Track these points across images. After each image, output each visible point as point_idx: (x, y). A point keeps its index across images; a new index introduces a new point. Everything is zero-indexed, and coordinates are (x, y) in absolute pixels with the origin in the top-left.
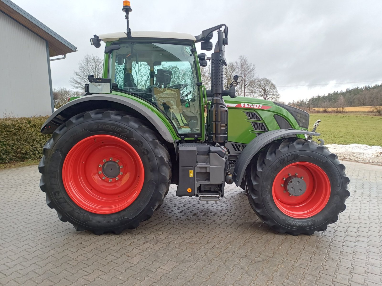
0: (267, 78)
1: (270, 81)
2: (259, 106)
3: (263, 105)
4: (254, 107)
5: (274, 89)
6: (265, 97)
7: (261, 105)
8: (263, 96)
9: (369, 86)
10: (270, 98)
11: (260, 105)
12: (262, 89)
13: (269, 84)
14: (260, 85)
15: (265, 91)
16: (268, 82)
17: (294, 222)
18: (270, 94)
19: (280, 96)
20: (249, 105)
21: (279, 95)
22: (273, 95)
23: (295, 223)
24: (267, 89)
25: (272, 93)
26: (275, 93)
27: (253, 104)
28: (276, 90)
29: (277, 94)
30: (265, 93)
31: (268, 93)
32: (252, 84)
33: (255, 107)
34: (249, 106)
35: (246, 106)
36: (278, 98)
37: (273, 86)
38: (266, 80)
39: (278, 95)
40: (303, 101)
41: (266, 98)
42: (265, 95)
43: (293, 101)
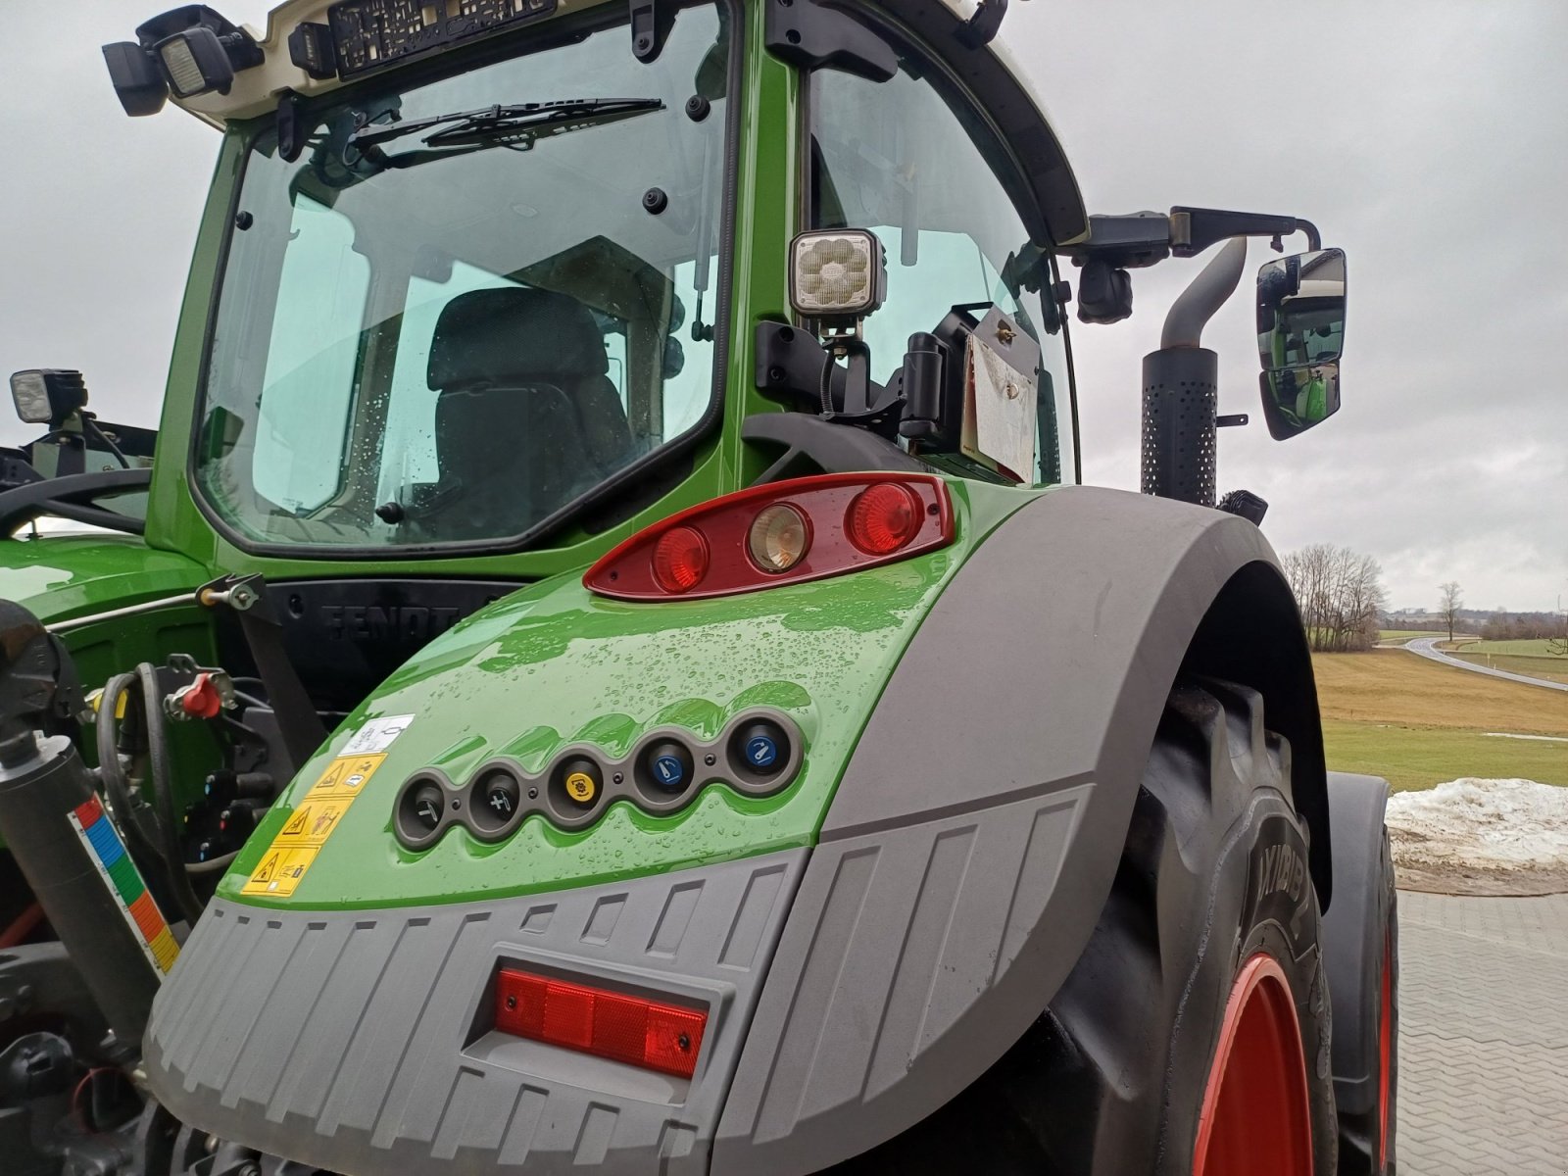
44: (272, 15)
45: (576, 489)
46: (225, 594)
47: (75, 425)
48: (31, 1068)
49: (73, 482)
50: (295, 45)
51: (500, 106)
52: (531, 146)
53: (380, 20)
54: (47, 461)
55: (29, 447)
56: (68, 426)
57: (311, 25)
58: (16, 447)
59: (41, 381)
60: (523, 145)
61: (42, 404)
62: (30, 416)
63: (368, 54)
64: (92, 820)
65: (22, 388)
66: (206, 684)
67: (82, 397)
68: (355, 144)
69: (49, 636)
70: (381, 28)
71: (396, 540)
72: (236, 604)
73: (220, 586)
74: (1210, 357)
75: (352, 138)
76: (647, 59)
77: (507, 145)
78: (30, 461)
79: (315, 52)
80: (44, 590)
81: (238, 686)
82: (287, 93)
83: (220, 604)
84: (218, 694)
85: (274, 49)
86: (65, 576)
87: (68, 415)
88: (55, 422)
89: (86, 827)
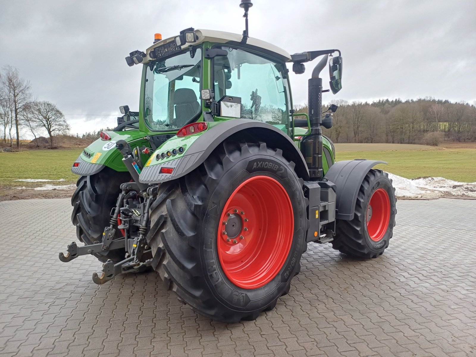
0: (48, 102)
1: (55, 107)
5: (61, 118)
6: (48, 127)
8: (45, 127)
9: (161, 120)
10: (57, 130)
12: (43, 117)
13: (53, 109)
14: (39, 110)
15: (47, 119)
16: (50, 108)
18: (55, 123)
19: (70, 127)
21: (69, 125)
22: (60, 125)
24: (50, 117)
25: (58, 123)
26: (62, 123)
28: (64, 118)
29: (66, 124)
30: (48, 122)
31: (53, 122)
32: (27, 107)
36: (68, 129)
37: (59, 113)
38: (48, 104)
39: (67, 126)
40: (90, 134)
41: (50, 129)
42: (48, 125)
43: (77, 134)
44: (147, 50)
45: (187, 121)
46: (146, 138)
47: (128, 113)
48: (132, 194)
49: (129, 122)
50: (150, 54)
51: (175, 66)
52: (181, 70)
53: (160, 50)
54: (125, 119)
55: (123, 117)
56: (127, 114)
57: (152, 51)
58: (121, 117)
59: (123, 108)
60: (180, 69)
61: (124, 111)
62: (122, 113)
63: (159, 55)
64: (134, 164)
65: (121, 109)
66: (146, 149)
67: (129, 109)
68: (159, 70)
69: (128, 144)
70: (161, 51)
71: (168, 129)
72: (148, 139)
73: (146, 137)
74: (321, 79)
75: (158, 70)
76: (193, 58)
77: (178, 69)
78: (123, 119)
79: (153, 55)
80: (127, 138)
81: (150, 149)
82: (150, 60)
83: (146, 139)
84: (148, 150)
85: (148, 54)
86: (130, 136)
87: (127, 112)
88: (126, 113)
89: (134, 165)
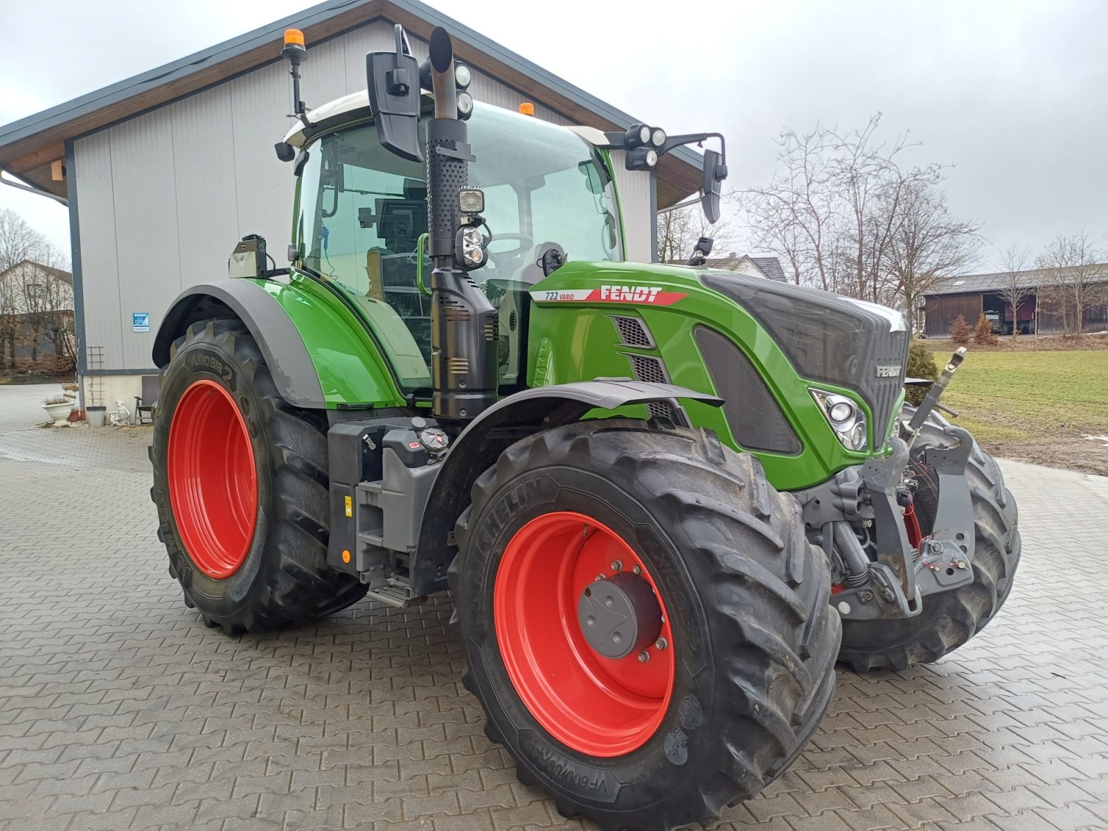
2: (649, 294)
3: (660, 289)
4: (634, 300)
7: (655, 290)
11: (651, 289)
17: (549, 756)
20: (620, 291)
23: (553, 759)
27: (633, 288)
33: (637, 298)
34: (620, 296)
35: (613, 297)
